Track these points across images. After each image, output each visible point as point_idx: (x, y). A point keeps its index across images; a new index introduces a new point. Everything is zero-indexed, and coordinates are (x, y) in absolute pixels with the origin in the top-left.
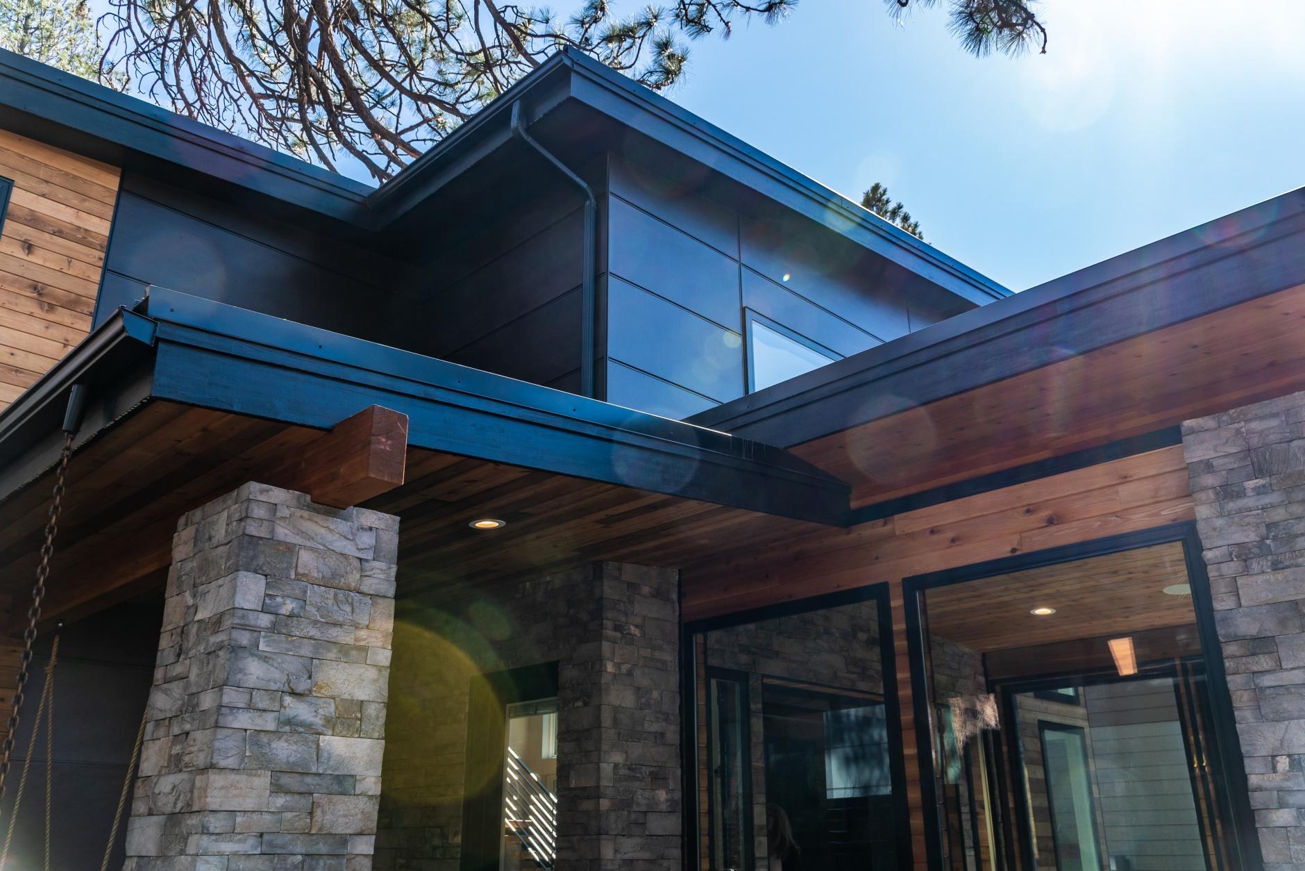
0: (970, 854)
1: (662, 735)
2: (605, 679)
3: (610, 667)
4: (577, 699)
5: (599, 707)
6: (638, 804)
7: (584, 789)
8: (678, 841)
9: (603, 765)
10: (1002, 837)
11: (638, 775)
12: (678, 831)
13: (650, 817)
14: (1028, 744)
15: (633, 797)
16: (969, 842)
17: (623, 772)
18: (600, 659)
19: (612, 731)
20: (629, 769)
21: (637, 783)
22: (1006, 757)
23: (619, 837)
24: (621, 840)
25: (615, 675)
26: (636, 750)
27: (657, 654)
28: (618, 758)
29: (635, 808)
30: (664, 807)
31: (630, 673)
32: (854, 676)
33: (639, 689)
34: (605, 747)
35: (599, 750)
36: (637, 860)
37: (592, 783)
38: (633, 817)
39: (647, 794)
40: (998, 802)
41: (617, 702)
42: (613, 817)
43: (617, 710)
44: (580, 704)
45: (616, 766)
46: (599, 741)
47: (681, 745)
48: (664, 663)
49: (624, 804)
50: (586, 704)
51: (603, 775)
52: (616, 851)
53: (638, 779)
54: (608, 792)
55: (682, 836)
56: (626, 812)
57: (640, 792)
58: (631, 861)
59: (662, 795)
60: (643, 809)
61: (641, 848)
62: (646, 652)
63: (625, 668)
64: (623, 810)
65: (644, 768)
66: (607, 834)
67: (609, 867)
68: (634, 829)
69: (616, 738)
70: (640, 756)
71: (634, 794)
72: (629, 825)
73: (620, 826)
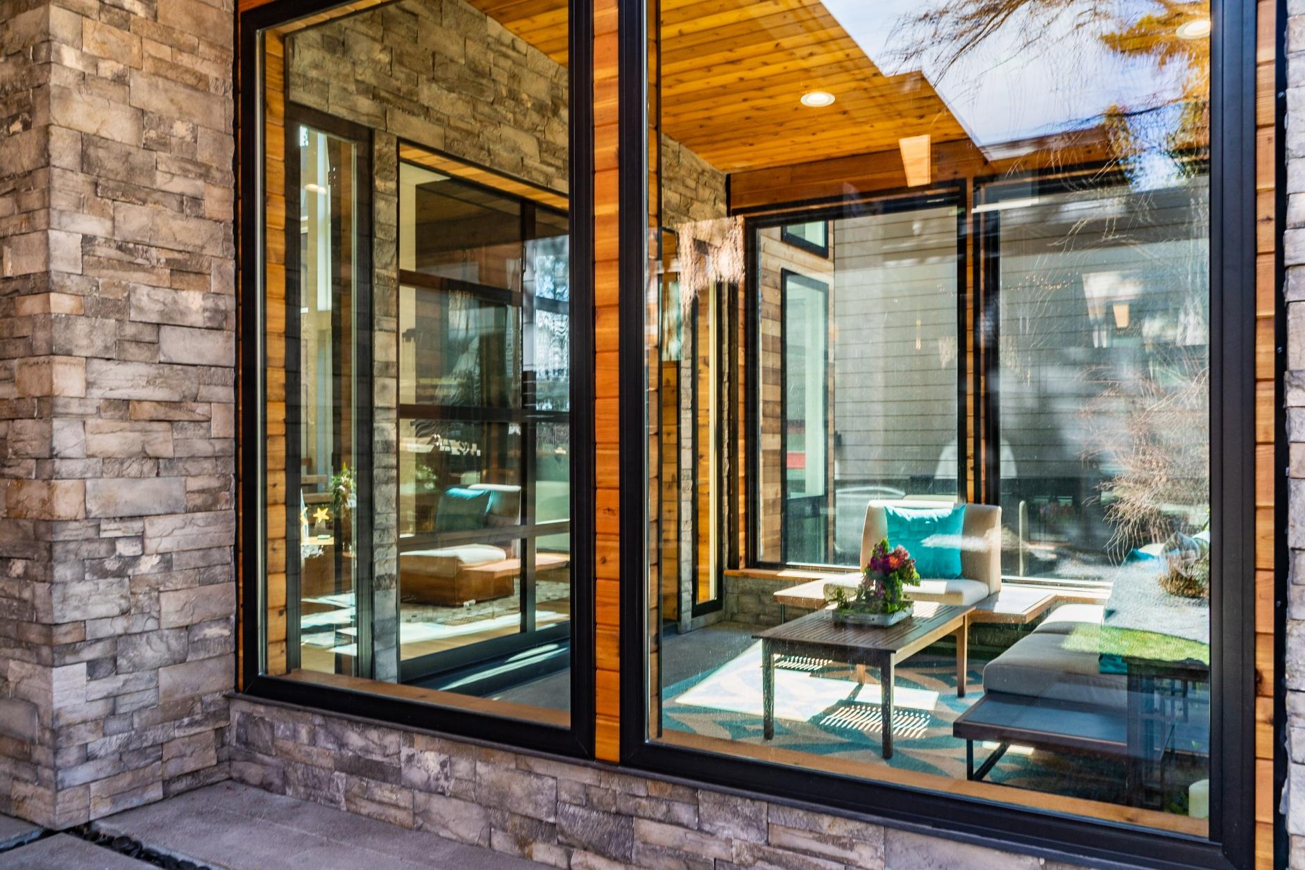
0: (686, 416)
1: (196, 200)
2: (56, 79)
3: (70, 58)
5: (46, 131)
6: (141, 310)
7: (26, 277)
8: (230, 376)
9: (53, 234)
10: (726, 399)
11: (140, 261)
12: (230, 359)
13: (165, 331)
14: (768, 296)
15: (129, 296)
16: (686, 402)
17: (103, 251)
18: (47, 38)
19: (81, 177)
20: (120, 248)
21: (139, 276)
22: (741, 305)
23: (95, 361)
24: (96, 364)
25: (83, 76)
26: (135, 219)
27: (185, 60)
28: (95, 226)
29: (133, 315)
30: (198, 319)
31: (120, 80)
32: (551, 170)
33: (143, 112)
34: (60, 201)
35: (47, 207)
36: (139, 401)
37: (38, 268)
38: (130, 330)
39: (160, 295)
40: (726, 358)
41: (90, 128)
42: (81, 326)
43: (87, 143)
45: (87, 240)
46: (47, 191)
47: (235, 222)
48: (201, 78)
49: (117, 308)
51: (56, 253)
52: (89, 385)
53: (140, 267)
54: (68, 283)
55: (236, 368)
56: (113, 321)
57: (145, 290)
58: (127, 402)
59: (194, 301)
60: (155, 318)
61: (148, 382)
62: (165, 52)
63: (108, 68)
64: (106, 316)
65: (154, 252)
66: (69, 354)
67: (75, 408)
68: (132, 350)
69: (88, 190)
70: (142, 229)
71: (131, 292)
72: (120, 342)
73: (99, 343)
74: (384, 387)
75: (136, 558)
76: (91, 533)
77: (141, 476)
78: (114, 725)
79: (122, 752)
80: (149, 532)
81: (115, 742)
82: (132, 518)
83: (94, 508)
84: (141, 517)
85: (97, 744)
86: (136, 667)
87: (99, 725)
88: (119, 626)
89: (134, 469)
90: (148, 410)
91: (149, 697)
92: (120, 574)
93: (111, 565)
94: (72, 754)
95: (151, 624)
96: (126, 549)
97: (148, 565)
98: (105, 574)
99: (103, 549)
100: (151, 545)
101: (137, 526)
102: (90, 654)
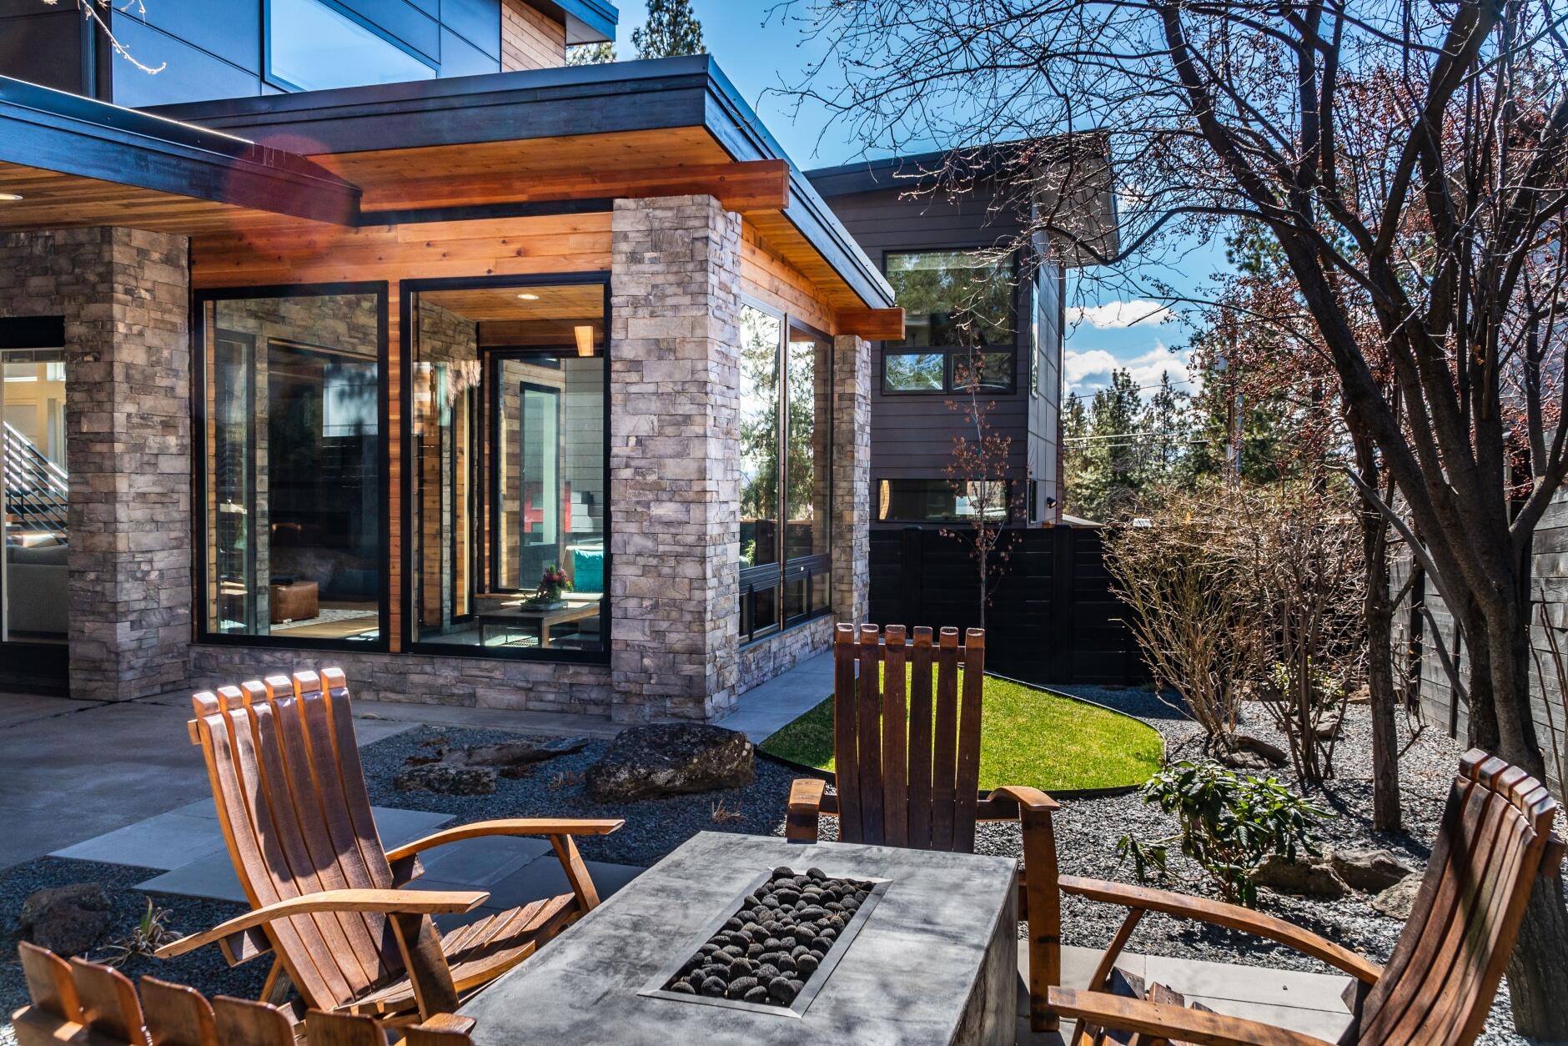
0: (447, 491)
1: (172, 389)
2: (117, 339)
3: (121, 328)
4: (87, 354)
5: (111, 364)
6: (150, 448)
7: (98, 433)
8: (188, 478)
9: (116, 415)
10: (476, 478)
11: (150, 423)
12: (188, 470)
13: (161, 458)
15: (145, 441)
16: (446, 481)
17: (135, 420)
18: (111, 319)
19: (126, 385)
20: (141, 418)
21: (149, 430)
23: (133, 474)
24: (133, 476)
25: (126, 335)
26: (148, 402)
27: (167, 317)
28: (131, 408)
29: (147, 451)
30: (174, 450)
31: (141, 334)
32: (355, 341)
33: (150, 348)
34: (118, 398)
35: (112, 401)
36: (150, 493)
37: (105, 429)
38: (146, 458)
39: (158, 439)
40: (476, 449)
41: (129, 360)
42: (127, 457)
43: (128, 366)
44: (89, 358)
45: (129, 415)
46: (111, 394)
47: (190, 398)
48: (174, 325)
49: (139, 448)
50: (96, 360)
51: (116, 423)
52: (130, 486)
53: (150, 427)
54: (122, 437)
55: (191, 475)
56: (139, 454)
57: (151, 438)
58: (144, 494)
59: (172, 441)
60: (155, 452)
61: (153, 484)
62: (158, 315)
63: (136, 329)
64: (136, 453)
65: (155, 418)
66: (121, 472)
67: (125, 499)
68: (147, 468)
69: (128, 391)
70: (151, 407)
71: (146, 439)
72: (142, 464)
73: (134, 466)
74: (262, 481)
75: (149, 572)
76: (131, 559)
77: (151, 531)
78: (141, 654)
79: (145, 666)
80: (155, 559)
81: (141, 661)
82: (147, 552)
83: (133, 549)
84: (151, 551)
85: (134, 662)
86: (150, 626)
87: (135, 651)
88: (142, 605)
89: (148, 527)
90: (153, 498)
91: (154, 641)
92: (142, 579)
93: (139, 575)
94: (124, 666)
95: (155, 605)
96: (145, 567)
97: (154, 575)
98: (136, 579)
99: (136, 566)
100: (157, 565)
101: (149, 555)
102: (133, 617)
